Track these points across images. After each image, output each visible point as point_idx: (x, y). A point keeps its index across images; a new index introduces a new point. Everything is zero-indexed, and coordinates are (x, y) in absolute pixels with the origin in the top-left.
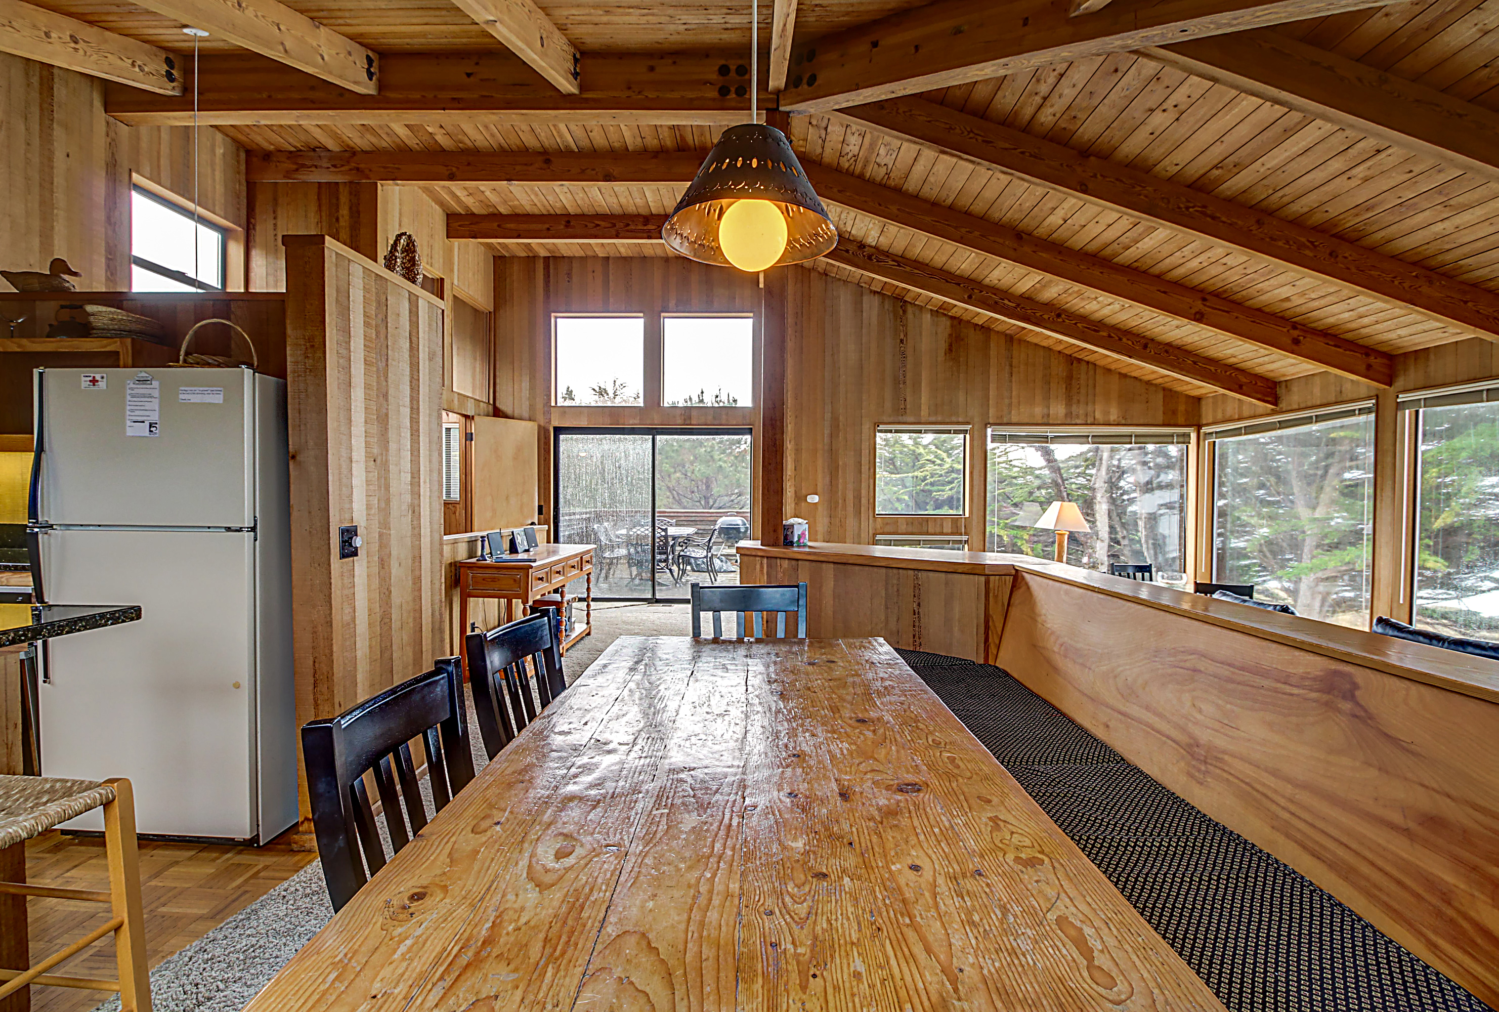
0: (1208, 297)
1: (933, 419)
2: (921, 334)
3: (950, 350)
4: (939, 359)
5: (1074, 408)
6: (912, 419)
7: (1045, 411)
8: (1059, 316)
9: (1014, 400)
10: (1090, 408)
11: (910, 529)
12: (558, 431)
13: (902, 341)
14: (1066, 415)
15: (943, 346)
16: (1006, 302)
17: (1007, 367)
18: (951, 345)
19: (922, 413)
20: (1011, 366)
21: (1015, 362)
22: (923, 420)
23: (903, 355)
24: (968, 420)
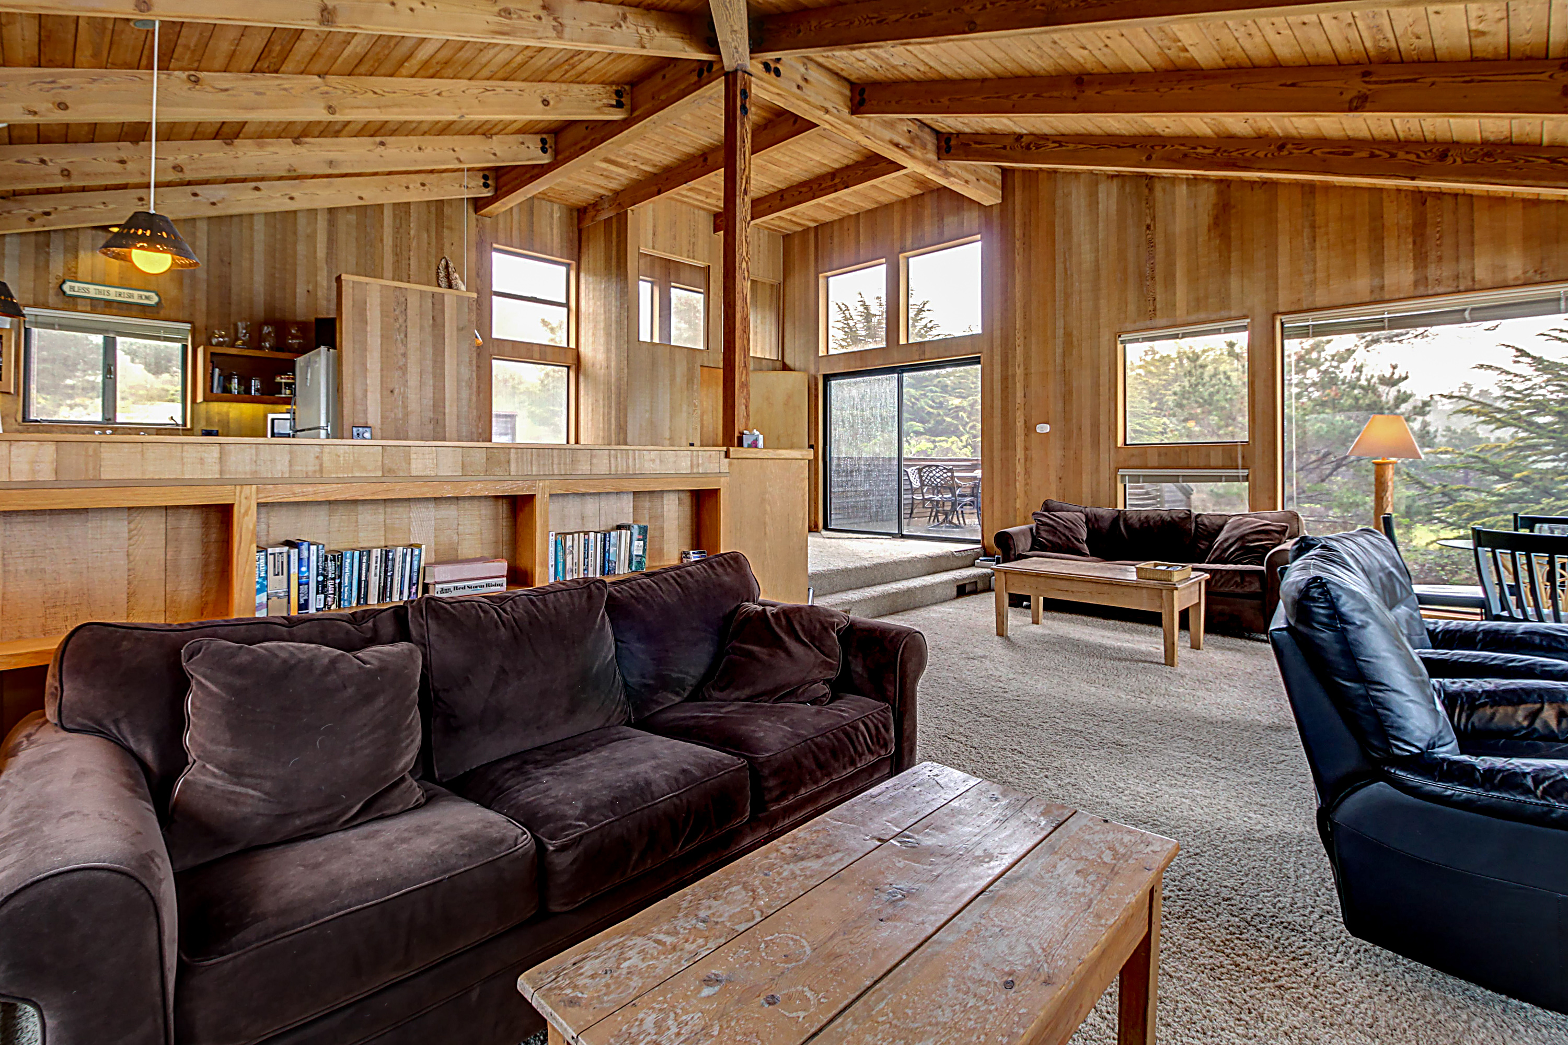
0: (1372, 68)
1: (1193, 318)
2: (1174, 212)
3: (1216, 224)
4: (1200, 239)
5: (1433, 271)
6: (1163, 322)
7: (1377, 282)
8: (1281, 147)
9: (1320, 275)
10: (1463, 266)
11: (1164, 462)
12: (827, 378)
13: (1148, 227)
14: (1416, 284)
15: (1205, 219)
16: (1200, 150)
17: (1307, 232)
18: (1216, 217)
19: (1178, 313)
20: (1313, 227)
21: (1320, 220)
22: (1179, 321)
23: (1151, 244)
24: (1245, 312)
